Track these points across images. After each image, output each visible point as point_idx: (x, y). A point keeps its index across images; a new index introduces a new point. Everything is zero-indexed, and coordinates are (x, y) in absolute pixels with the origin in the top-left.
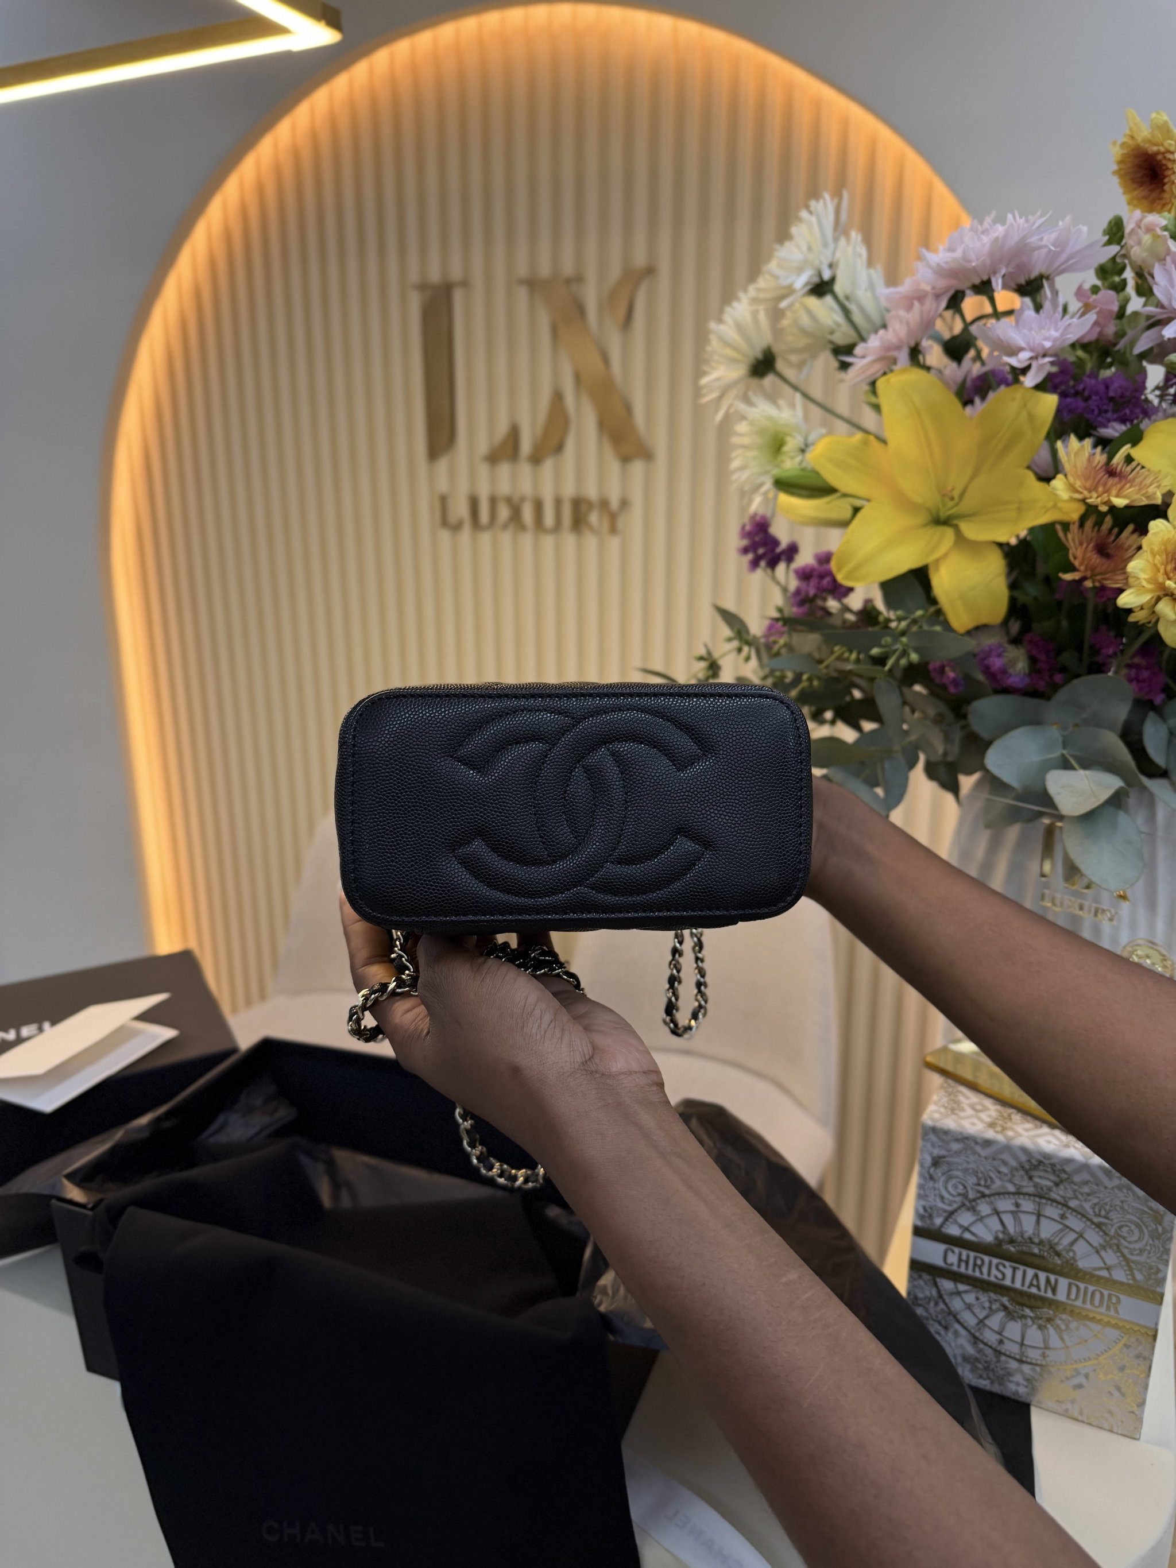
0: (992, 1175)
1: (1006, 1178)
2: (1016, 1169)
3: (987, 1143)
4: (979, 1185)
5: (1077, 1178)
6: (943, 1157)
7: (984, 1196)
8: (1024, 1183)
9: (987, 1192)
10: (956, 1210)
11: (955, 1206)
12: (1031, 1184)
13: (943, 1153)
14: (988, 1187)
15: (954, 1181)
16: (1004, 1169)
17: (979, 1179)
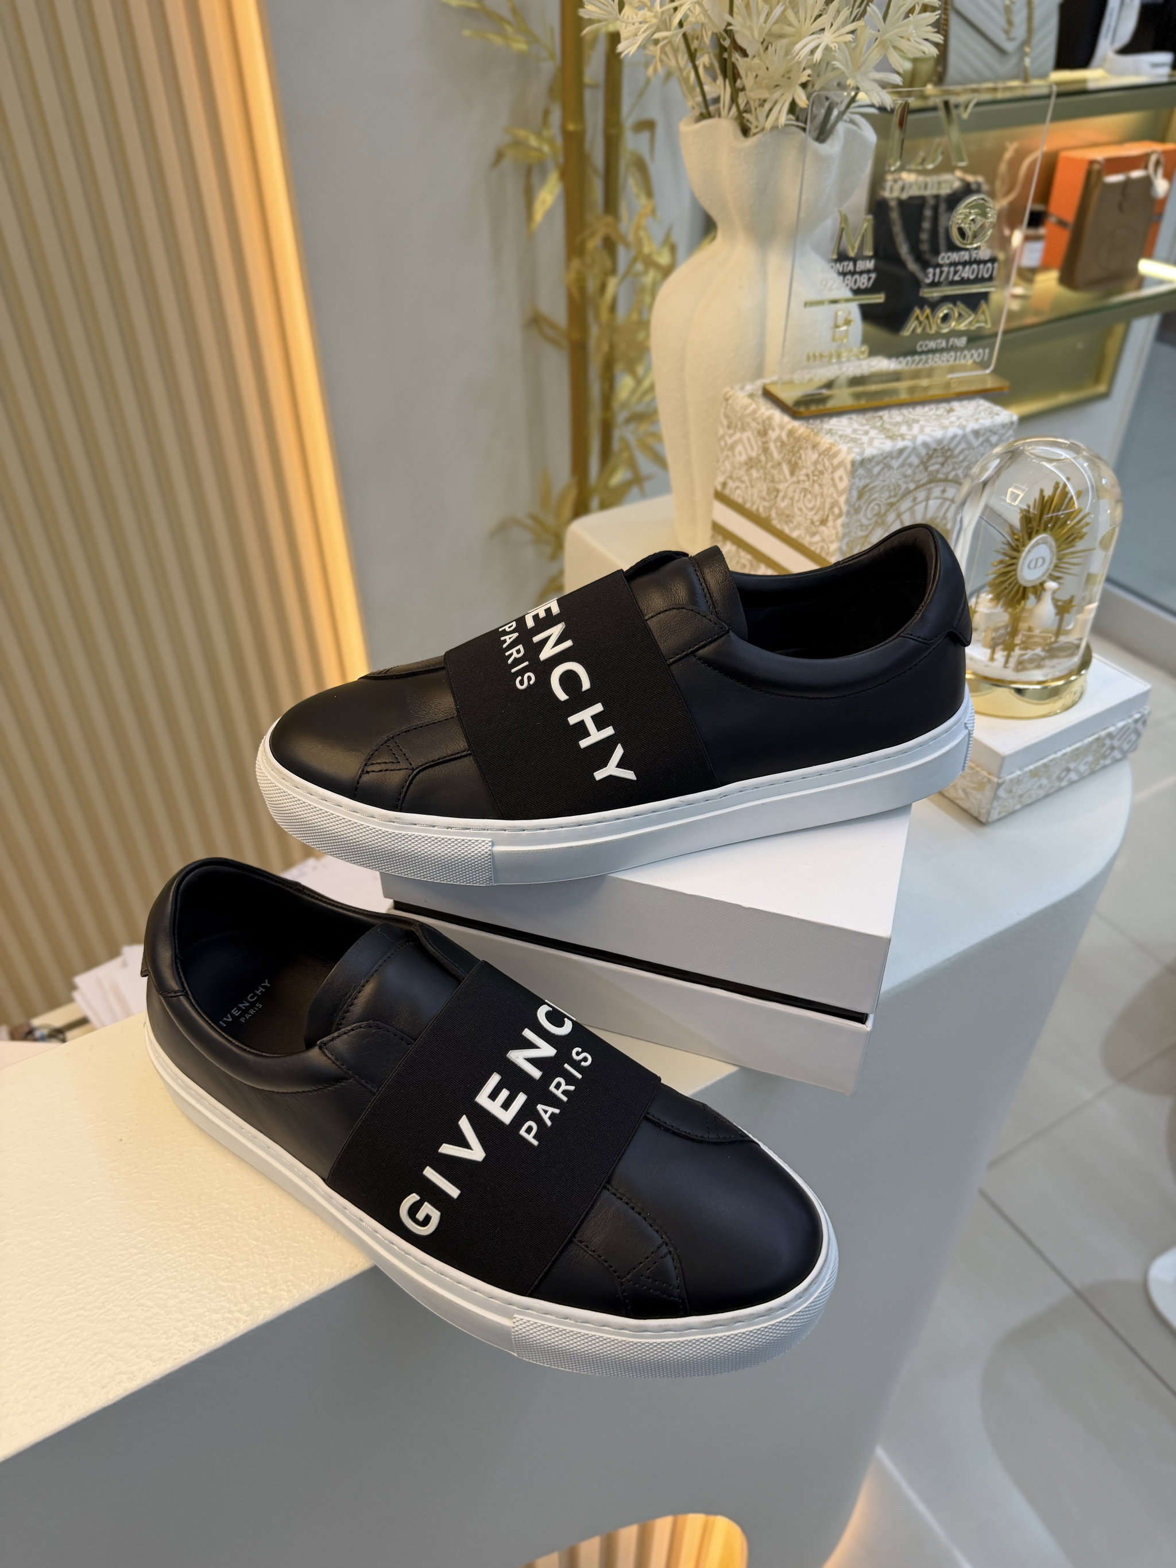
0: (900, 482)
1: (910, 479)
2: (918, 466)
3: (901, 451)
4: (890, 497)
5: (957, 452)
6: (867, 486)
7: (892, 505)
8: (922, 476)
9: (893, 500)
10: (870, 532)
11: (870, 528)
12: (926, 474)
13: (867, 481)
14: (895, 496)
15: (872, 505)
16: (909, 472)
17: (890, 491)
